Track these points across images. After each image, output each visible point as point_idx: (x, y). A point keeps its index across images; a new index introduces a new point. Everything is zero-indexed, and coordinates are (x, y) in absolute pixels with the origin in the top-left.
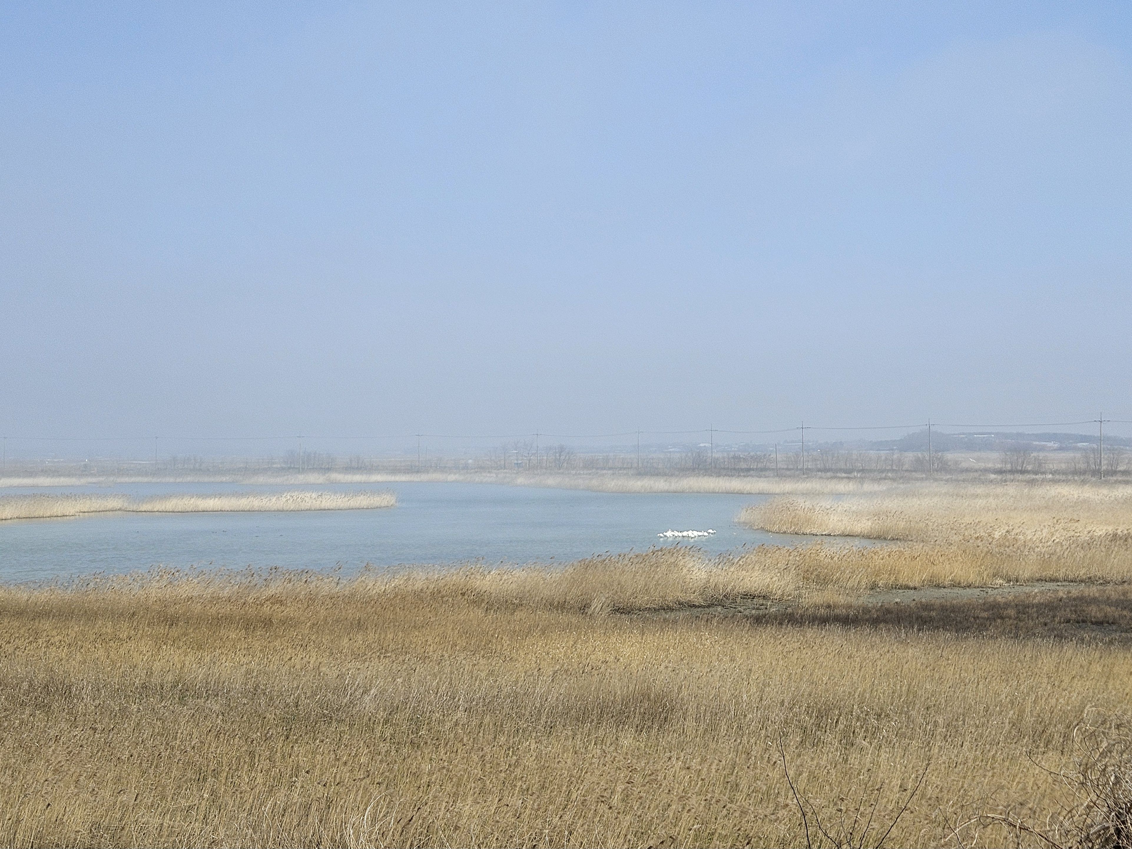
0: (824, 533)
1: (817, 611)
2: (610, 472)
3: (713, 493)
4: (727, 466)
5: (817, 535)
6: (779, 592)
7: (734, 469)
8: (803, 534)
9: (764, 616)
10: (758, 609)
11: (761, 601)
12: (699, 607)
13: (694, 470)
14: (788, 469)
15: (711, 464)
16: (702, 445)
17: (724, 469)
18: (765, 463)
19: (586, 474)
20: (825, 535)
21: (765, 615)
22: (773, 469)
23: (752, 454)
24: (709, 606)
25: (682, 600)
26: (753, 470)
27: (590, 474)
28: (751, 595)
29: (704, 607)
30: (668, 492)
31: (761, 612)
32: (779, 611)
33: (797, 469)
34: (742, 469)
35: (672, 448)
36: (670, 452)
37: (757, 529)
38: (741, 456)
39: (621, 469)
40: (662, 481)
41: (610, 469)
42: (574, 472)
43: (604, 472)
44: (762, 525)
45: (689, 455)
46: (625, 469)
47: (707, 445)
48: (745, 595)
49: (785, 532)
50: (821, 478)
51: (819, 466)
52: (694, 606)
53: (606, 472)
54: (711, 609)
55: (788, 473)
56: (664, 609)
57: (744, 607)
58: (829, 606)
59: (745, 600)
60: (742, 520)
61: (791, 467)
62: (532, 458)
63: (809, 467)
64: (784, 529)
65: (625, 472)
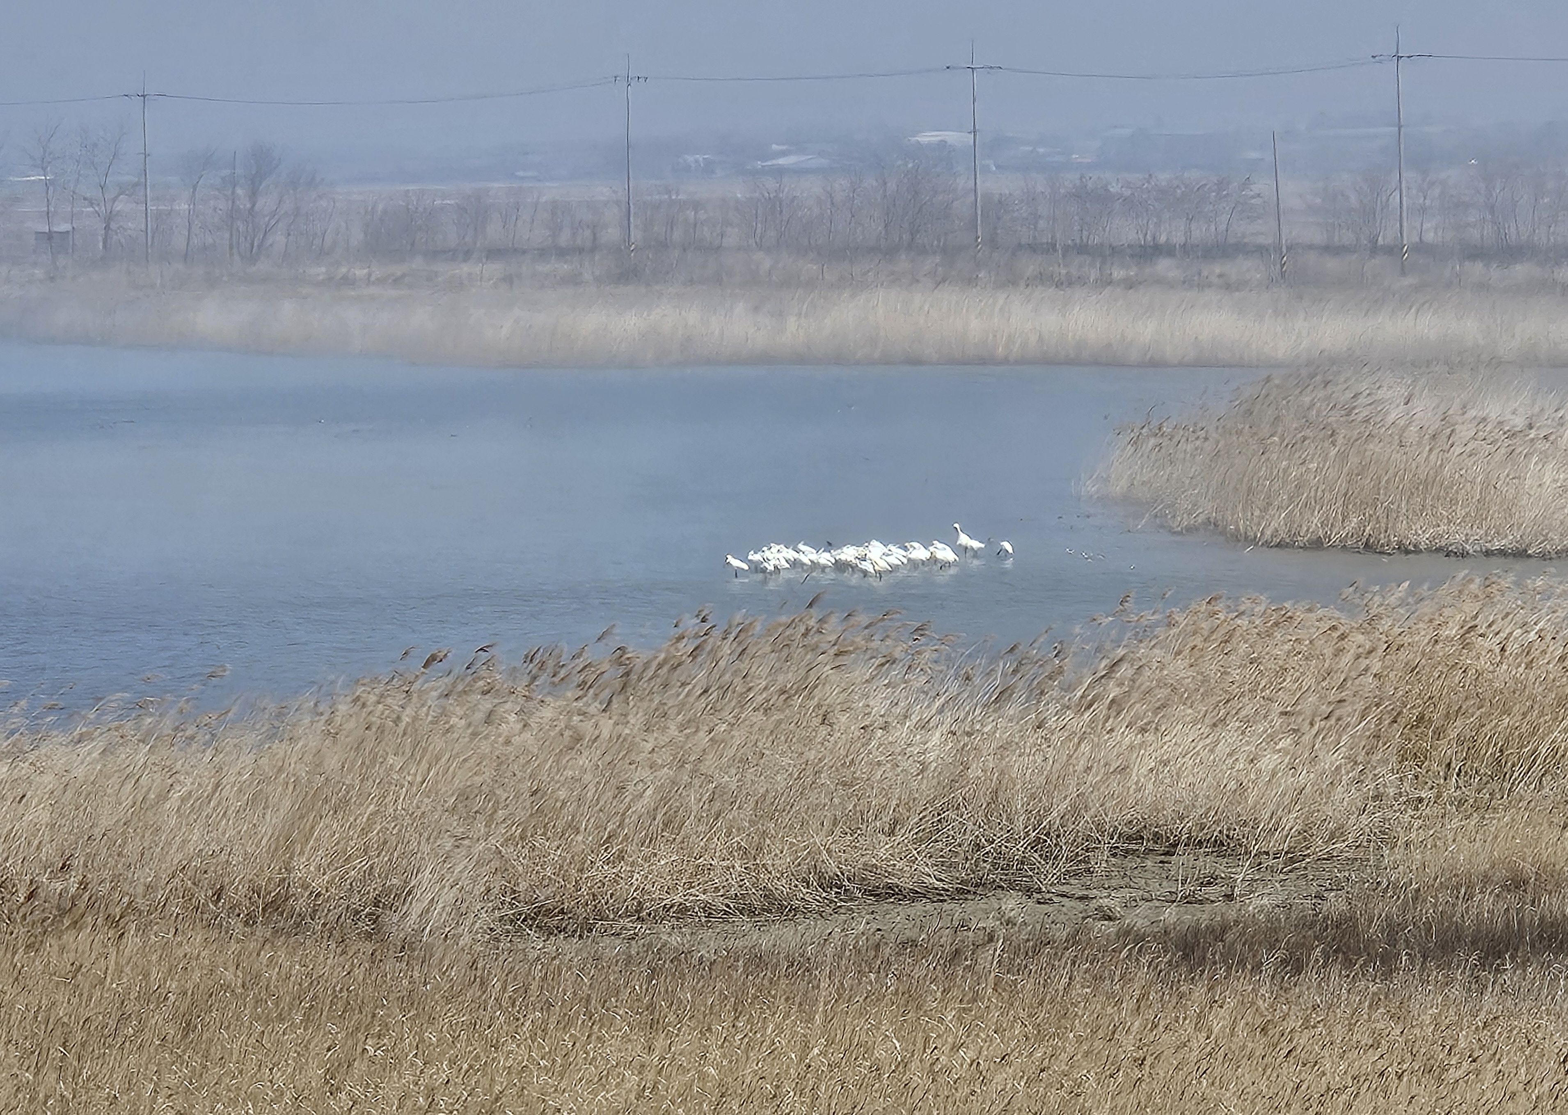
0: (1496, 545)
1: (1461, 907)
2: (495, 268)
3: (982, 361)
4: (1046, 239)
5: (1464, 555)
6: (1291, 822)
7: (1082, 249)
8: (1402, 549)
9: (1219, 932)
10: (1189, 900)
11: (1207, 864)
12: (915, 896)
13: (890, 252)
14: (1330, 249)
15: (972, 225)
16: (928, 138)
17: (1033, 248)
18: (1224, 218)
19: (381, 281)
20: (1502, 553)
21: (1224, 931)
22: (1261, 250)
23: (1163, 178)
24: (961, 893)
25: (832, 867)
26: (1167, 250)
27: (397, 281)
28: (1157, 837)
29: (936, 896)
30: (764, 359)
31: (1203, 916)
32: (1288, 907)
33: (1374, 249)
34: (1115, 252)
35: (783, 154)
36: (780, 172)
37: (1189, 530)
38: (1114, 189)
39: (543, 253)
40: (740, 308)
41: (494, 253)
42: (320, 271)
43: (465, 269)
44: (1207, 509)
45: (870, 182)
46: (562, 253)
47: (952, 137)
48: (1130, 838)
49: (1317, 544)
50: (1483, 287)
51: (1474, 235)
52: (894, 893)
53: (477, 269)
54: (970, 906)
55: (1332, 264)
56: (752, 913)
57: (1126, 893)
58: (1517, 883)
59: (1131, 863)
60: (1118, 488)
61: (1347, 237)
62: (118, 207)
63: (1429, 237)
64: (1312, 525)
65: (565, 267)
